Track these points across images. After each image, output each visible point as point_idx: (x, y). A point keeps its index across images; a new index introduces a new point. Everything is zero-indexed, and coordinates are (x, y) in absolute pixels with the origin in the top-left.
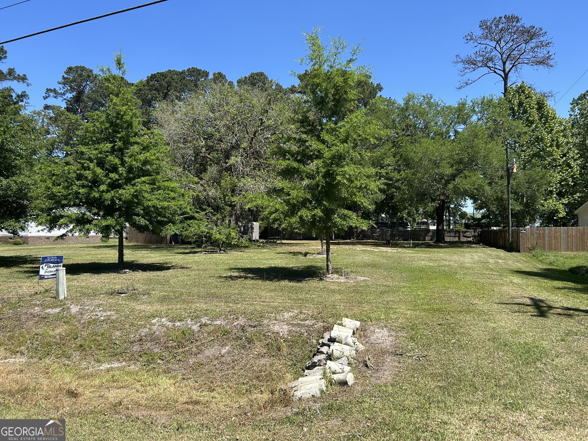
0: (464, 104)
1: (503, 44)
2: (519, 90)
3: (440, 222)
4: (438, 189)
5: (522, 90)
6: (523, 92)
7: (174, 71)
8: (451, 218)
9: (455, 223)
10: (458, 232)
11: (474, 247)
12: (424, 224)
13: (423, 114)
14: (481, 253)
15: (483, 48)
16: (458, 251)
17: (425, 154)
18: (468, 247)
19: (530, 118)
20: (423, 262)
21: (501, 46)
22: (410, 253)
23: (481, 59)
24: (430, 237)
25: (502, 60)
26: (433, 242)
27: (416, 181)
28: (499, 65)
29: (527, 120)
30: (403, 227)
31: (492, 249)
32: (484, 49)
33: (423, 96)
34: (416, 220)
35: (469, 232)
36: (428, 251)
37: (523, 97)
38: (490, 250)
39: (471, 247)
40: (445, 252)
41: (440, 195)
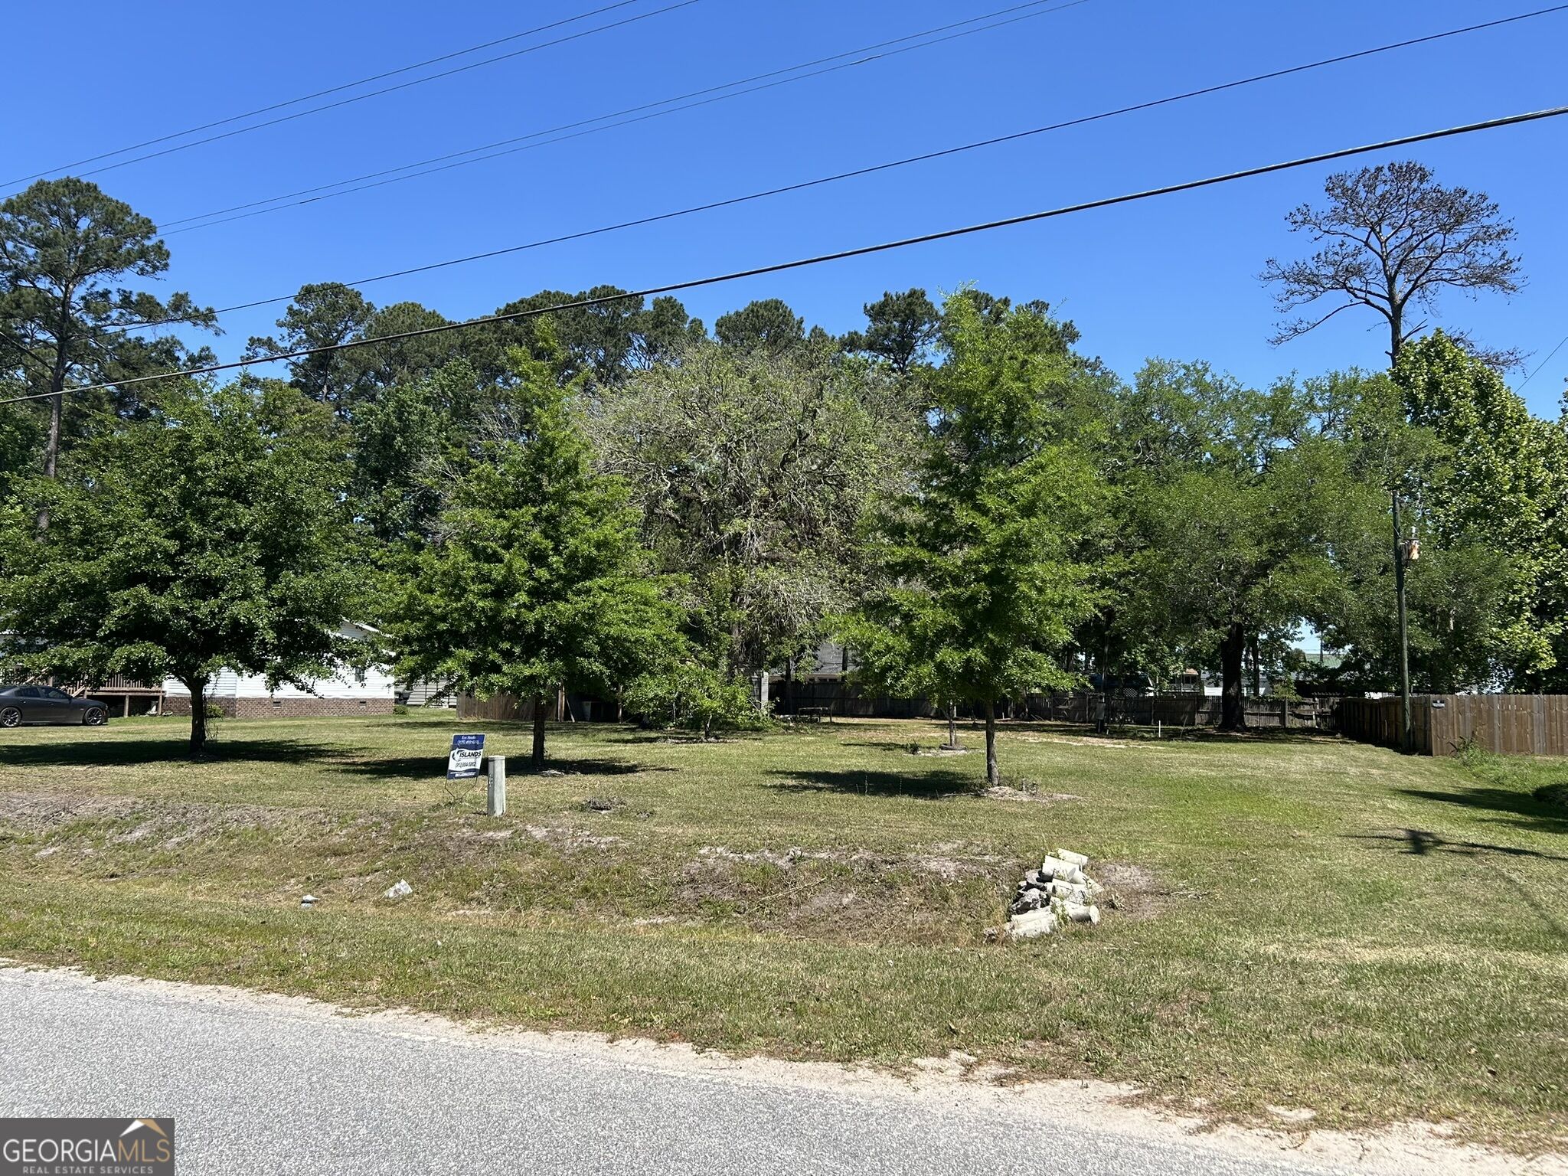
0: (1285, 392)
1: (1386, 231)
2: (1429, 350)
3: (1231, 678)
4: (1226, 599)
5: (1437, 352)
6: (1439, 355)
7: (558, 293)
8: (1261, 668)
9: (1272, 680)
10: (1278, 703)
11: (1317, 743)
12: (1188, 682)
13: (1185, 409)
14: (1333, 754)
15: (1337, 245)
16: (1276, 750)
17: (1192, 513)
18: (1303, 742)
19: (1457, 421)
20: (1193, 770)
21: (1383, 238)
22: (1160, 751)
23: (1331, 271)
24: (1205, 717)
25: (1385, 272)
26: (1215, 728)
27: (1171, 575)
28: (1379, 286)
29: (1451, 425)
30: (1136, 688)
31: (1364, 746)
32: (1338, 249)
33: (1185, 367)
34: (1168, 672)
35: (1307, 704)
36: (1201, 747)
37: (1438, 369)
38: (1358, 750)
39: (1311, 742)
40: (1245, 750)
41: (1231, 612)
